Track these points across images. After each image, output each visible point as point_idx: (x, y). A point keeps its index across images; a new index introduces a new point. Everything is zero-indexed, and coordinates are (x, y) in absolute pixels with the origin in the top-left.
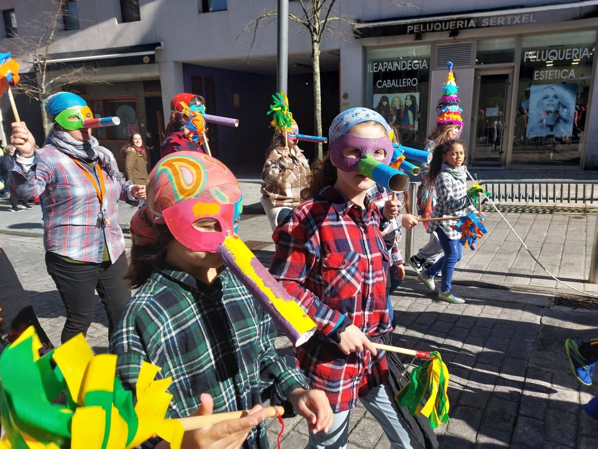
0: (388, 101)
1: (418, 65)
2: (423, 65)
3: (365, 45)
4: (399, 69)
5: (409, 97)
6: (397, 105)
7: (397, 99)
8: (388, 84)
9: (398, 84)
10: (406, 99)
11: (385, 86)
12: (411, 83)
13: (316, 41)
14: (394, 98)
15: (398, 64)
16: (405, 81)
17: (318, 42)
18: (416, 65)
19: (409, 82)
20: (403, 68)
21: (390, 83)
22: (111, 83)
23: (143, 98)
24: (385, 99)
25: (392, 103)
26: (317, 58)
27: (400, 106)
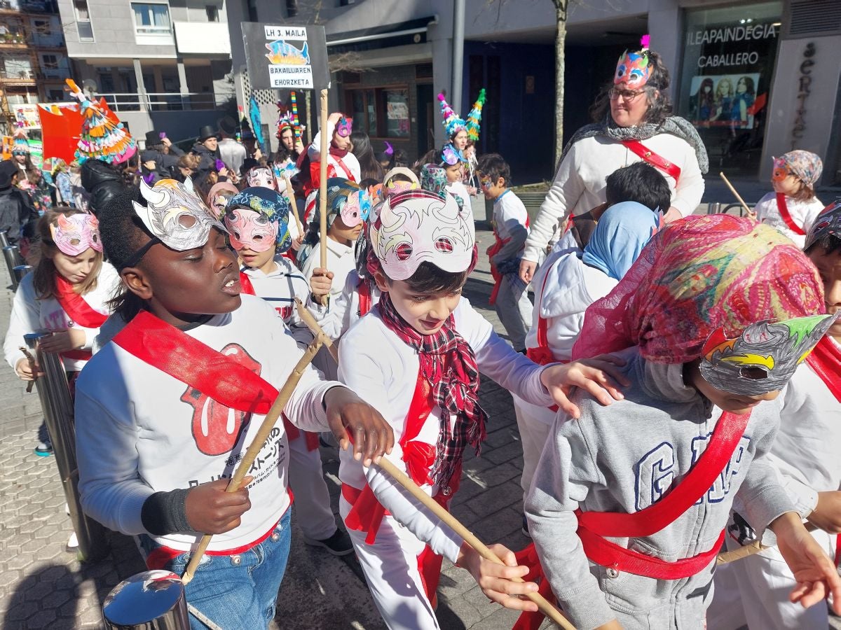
0: (712, 87)
1: (761, 33)
2: (769, 33)
3: (683, 6)
4: (733, 39)
5: (743, 81)
6: (725, 91)
7: (725, 84)
8: (715, 61)
9: (729, 61)
10: (739, 83)
11: (709, 65)
12: (748, 60)
13: (561, 19)
14: (722, 81)
15: (732, 32)
16: (740, 56)
17: (565, 20)
18: (758, 33)
19: (745, 58)
20: (739, 36)
21: (717, 60)
22: (374, 69)
23: (415, 85)
24: (708, 83)
25: (718, 90)
26: (562, 40)
27: (729, 93)
